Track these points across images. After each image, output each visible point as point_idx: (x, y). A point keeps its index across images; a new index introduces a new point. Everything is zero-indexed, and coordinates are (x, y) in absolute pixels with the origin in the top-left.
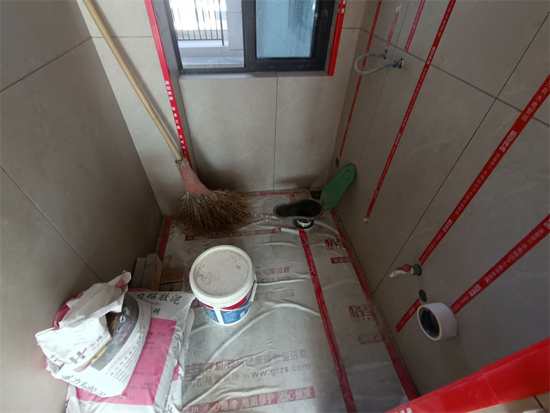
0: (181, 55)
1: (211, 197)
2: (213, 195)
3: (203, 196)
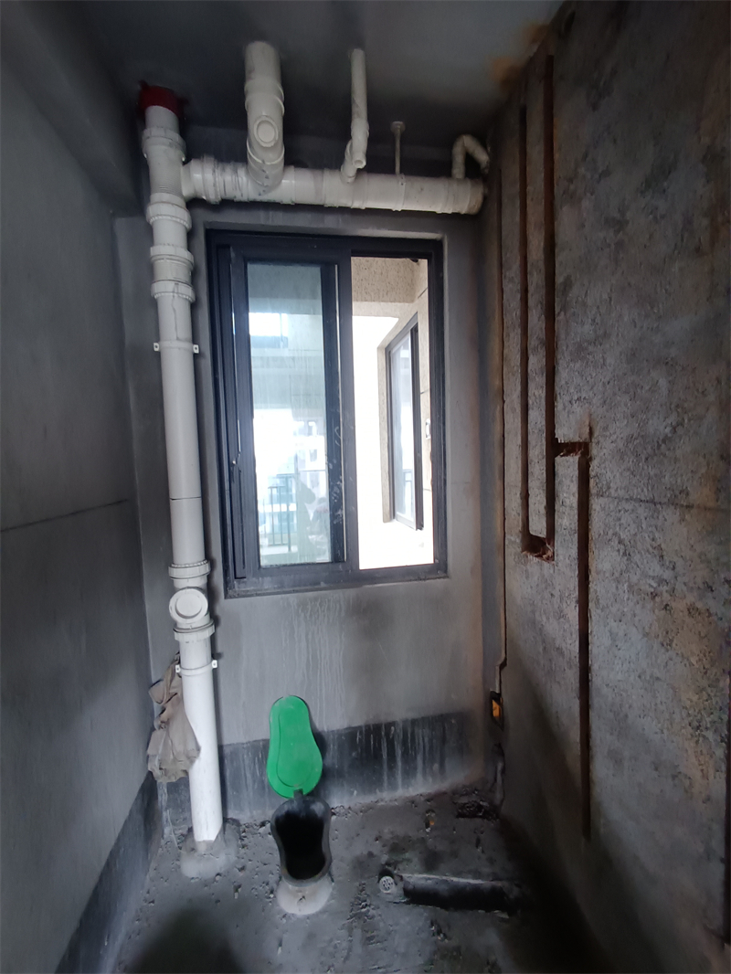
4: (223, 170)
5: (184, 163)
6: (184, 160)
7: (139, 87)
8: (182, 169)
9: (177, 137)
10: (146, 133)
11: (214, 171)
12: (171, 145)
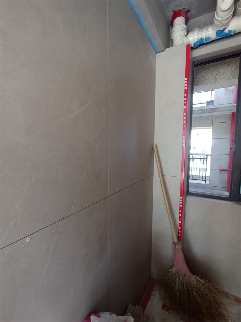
0: (189, 186)
1: (191, 279)
2: (194, 279)
3: (185, 276)
4: (202, 31)
5: (186, 36)
6: (186, 34)
7: (172, 13)
8: (185, 38)
9: (184, 26)
10: (174, 29)
11: (198, 33)
12: (182, 30)
